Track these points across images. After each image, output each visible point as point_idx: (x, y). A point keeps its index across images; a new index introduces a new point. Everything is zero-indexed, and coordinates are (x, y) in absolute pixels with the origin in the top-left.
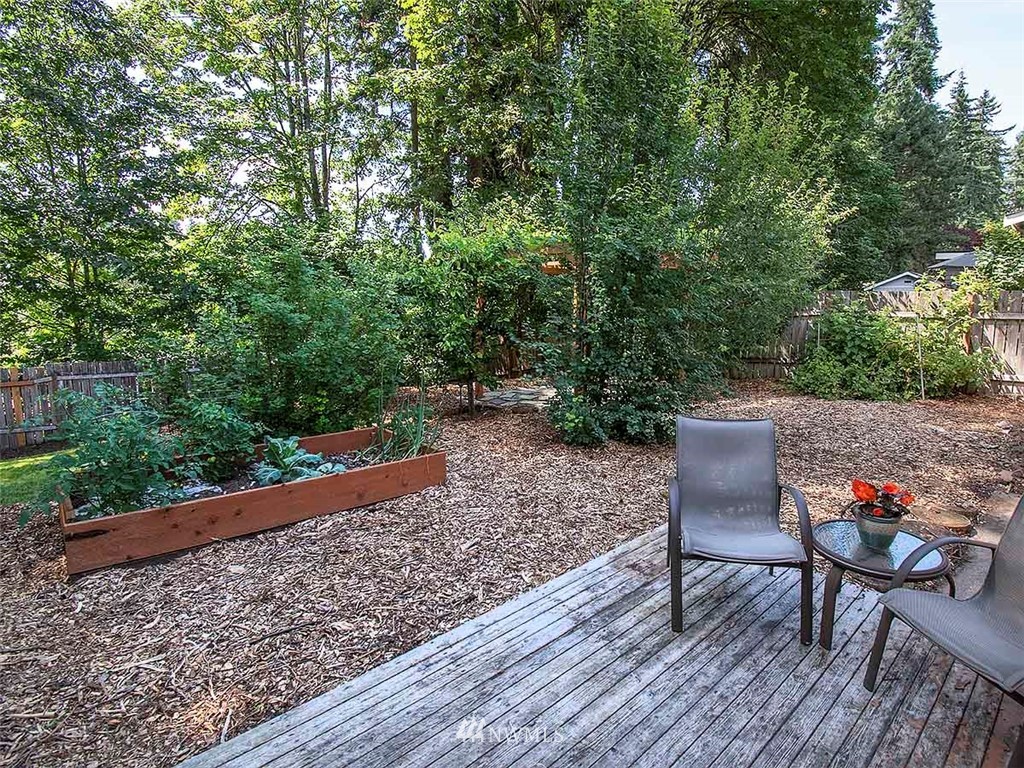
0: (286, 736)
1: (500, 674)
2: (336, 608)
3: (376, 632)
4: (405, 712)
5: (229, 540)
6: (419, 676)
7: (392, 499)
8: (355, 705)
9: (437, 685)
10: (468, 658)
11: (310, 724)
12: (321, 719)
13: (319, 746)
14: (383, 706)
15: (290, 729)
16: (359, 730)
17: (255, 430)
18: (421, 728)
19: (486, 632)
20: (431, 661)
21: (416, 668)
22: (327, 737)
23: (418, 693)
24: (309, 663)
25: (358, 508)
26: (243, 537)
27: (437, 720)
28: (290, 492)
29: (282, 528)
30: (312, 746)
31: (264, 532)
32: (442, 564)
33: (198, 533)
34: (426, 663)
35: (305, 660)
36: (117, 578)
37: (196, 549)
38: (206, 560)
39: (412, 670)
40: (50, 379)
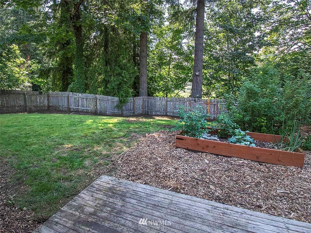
0: (171, 196)
1: (233, 227)
2: (216, 182)
3: (219, 194)
4: (197, 212)
5: (211, 154)
6: (210, 209)
7: (272, 164)
8: (189, 202)
9: (212, 214)
10: (229, 216)
11: (177, 198)
12: (180, 199)
13: (174, 203)
14: (194, 207)
15: (174, 196)
16: (184, 207)
17: (234, 126)
18: (196, 218)
19: (244, 215)
20: (218, 208)
21: (212, 207)
22: (178, 203)
23: (205, 212)
24: (195, 189)
25: (256, 161)
26: (215, 155)
27: (201, 221)
28: (231, 146)
29: (226, 157)
30: (173, 202)
31: (221, 155)
32: (264, 191)
33: (203, 148)
34: (216, 208)
35: (195, 188)
36: (183, 151)
37: (202, 152)
38: (203, 156)
39: (210, 206)
40: (216, 103)
